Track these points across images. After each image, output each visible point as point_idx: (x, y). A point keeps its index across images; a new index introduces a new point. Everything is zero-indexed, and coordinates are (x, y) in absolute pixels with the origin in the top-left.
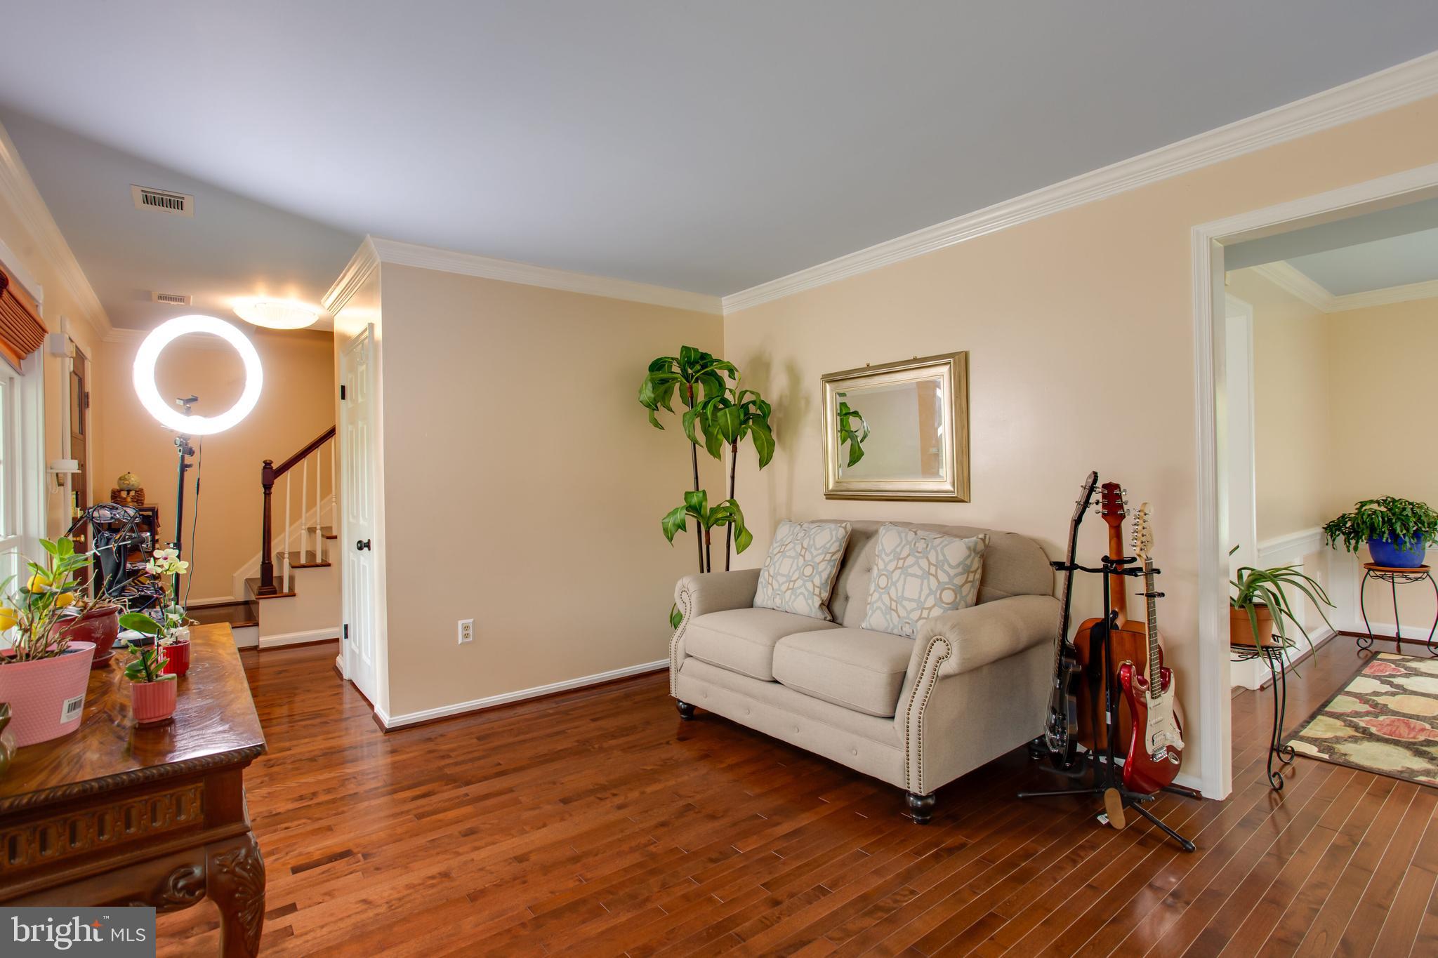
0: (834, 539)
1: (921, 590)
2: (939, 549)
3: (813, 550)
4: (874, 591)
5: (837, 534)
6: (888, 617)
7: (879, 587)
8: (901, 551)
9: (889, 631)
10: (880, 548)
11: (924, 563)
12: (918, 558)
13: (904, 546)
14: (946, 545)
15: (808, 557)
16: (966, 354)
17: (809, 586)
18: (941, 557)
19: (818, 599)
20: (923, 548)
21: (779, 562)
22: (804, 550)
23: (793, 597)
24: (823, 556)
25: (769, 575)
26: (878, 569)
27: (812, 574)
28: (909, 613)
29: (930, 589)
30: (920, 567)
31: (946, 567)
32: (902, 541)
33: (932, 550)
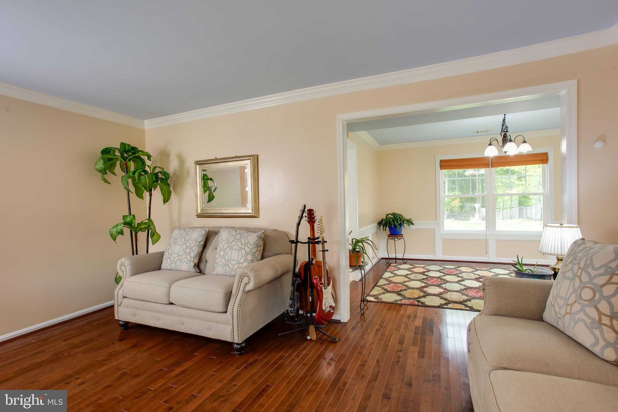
0: (200, 235)
1: (238, 255)
2: (246, 238)
3: (190, 241)
4: (218, 257)
5: (201, 233)
6: (224, 268)
7: (221, 256)
8: (230, 239)
9: (225, 274)
10: (221, 238)
11: (239, 244)
12: (237, 242)
13: (231, 237)
14: (248, 236)
15: (188, 244)
16: (258, 156)
17: (189, 257)
18: (246, 241)
19: (193, 263)
20: (239, 238)
21: (174, 247)
22: (185, 243)
23: (181, 263)
24: (195, 243)
25: (169, 254)
26: (220, 248)
27: (189, 252)
28: (233, 266)
29: (242, 255)
30: (238, 246)
31: (249, 245)
32: (230, 235)
33: (243, 238)
